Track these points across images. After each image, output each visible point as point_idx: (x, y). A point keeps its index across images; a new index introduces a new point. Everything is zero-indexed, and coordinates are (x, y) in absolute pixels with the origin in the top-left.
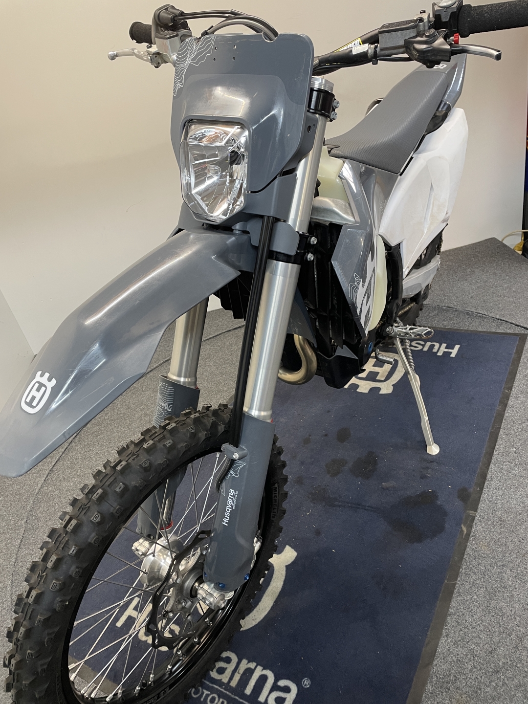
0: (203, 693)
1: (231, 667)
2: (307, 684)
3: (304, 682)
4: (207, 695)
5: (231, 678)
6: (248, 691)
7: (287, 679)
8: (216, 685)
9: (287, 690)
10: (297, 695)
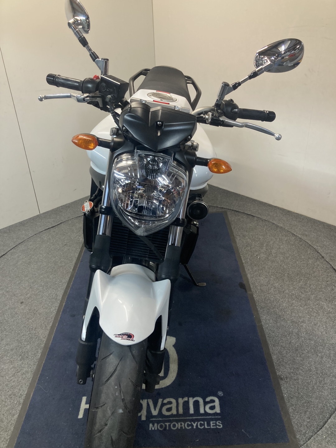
0: (166, 425)
1: (174, 405)
2: (221, 394)
3: (219, 394)
4: (170, 425)
5: (177, 411)
6: (192, 411)
7: (209, 396)
8: (171, 417)
9: (213, 401)
10: (219, 401)
